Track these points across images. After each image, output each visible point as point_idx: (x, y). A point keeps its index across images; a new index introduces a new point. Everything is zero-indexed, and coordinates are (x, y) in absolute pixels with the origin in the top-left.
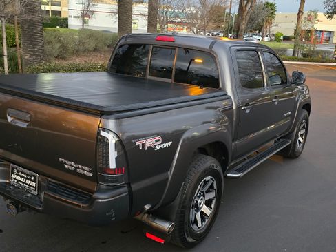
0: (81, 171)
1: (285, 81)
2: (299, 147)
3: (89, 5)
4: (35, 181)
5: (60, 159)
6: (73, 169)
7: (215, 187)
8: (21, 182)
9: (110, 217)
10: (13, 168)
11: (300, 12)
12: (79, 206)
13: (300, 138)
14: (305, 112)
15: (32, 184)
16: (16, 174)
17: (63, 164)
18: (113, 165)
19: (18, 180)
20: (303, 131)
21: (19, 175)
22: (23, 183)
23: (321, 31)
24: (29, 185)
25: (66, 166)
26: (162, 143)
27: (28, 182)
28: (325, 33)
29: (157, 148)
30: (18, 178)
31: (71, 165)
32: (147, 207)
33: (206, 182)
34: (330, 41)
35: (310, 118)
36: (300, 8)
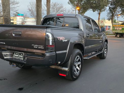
0: (40, 48)
1: (99, 31)
2: (105, 55)
3: (24, 19)
4: (22, 55)
5: (32, 45)
6: (37, 47)
7: (81, 60)
8: (17, 56)
9: (50, 62)
10: (14, 52)
11: (99, 19)
12: (40, 58)
13: (105, 52)
14: (106, 43)
15: (21, 56)
16: (15, 54)
17: (33, 46)
18: (51, 44)
19: (16, 56)
20: (106, 50)
21: (16, 54)
22: (18, 57)
23: (106, 26)
24: (20, 57)
25: (34, 47)
26: (65, 40)
27: (20, 56)
28: (108, 27)
29: (63, 41)
30: (16, 55)
31: (36, 46)
32: (59, 63)
33: (78, 58)
34: (110, 29)
35: (108, 45)
36: (99, 17)
